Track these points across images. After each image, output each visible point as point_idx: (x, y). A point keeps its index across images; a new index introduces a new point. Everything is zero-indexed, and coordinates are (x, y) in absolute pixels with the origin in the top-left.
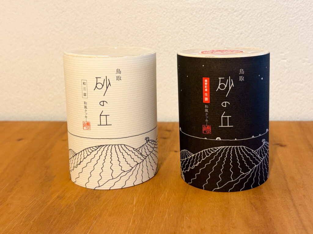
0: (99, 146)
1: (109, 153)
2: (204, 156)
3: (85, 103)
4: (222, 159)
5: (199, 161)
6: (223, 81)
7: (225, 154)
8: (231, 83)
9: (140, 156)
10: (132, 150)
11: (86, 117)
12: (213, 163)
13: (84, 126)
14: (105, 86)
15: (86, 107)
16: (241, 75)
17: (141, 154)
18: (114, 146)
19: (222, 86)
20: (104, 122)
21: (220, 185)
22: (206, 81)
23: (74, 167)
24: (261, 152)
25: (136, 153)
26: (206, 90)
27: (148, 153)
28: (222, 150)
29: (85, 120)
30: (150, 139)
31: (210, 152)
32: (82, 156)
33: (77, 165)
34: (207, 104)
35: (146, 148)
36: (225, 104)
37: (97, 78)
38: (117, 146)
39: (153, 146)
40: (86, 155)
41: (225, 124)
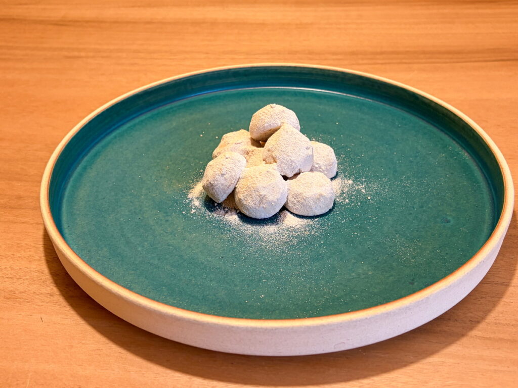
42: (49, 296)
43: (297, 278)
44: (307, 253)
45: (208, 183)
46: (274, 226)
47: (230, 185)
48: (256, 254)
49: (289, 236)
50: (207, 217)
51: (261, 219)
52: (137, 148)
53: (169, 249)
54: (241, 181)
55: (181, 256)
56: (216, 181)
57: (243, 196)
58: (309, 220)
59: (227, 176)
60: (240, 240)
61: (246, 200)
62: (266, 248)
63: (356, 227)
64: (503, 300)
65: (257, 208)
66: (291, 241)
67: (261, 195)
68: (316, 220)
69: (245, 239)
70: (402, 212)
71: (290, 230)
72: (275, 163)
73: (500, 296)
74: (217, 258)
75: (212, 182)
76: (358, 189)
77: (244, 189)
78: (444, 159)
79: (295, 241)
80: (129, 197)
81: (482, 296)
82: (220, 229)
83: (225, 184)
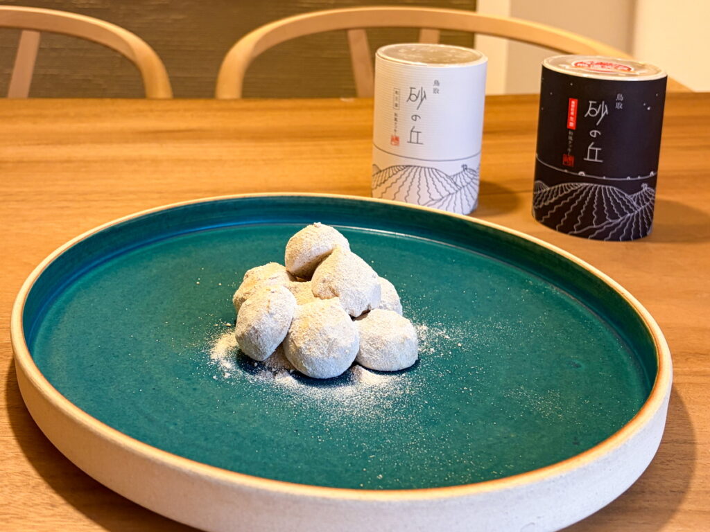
0: (407, 166)
1: (417, 176)
2: (562, 192)
3: (396, 115)
4: (585, 198)
5: (555, 197)
6: (593, 106)
7: (588, 192)
8: (605, 110)
9: (453, 185)
10: (445, 177)
11: (395, 131)
12: (573, 201)
13: (392, 140)
14: (419, 98)
15: (396, 119)
16: (619, 101)
17: (455, 183)
18: (423, 169)
19: (593, 112)
20: (414, 140)
21: (579, 228)
22: (573, 102)
23: (377, 185)
24: (638, 199)
25: (449, 181)
26: (572, 113)
27: (464, 184)
28: (585, 188)
29: (393, 133)
30: (468, 167)
31: (569, 188)
32: (387, 174)
33: (381, 183)
34: (572, 130)
35: (462, 177)
36: (594, 133)
37: (411, 88)
38: (427, 170)
39: (472, 176)
40: (391, 173)
41: (592, 156)
42: (50, 508)
43: (415, 449)
44: (413, 417)
45: (249, 328)
46: (350, 387)
47: (282, 329)
48: (342, 424)
49: (376, 397)
50: (251, 382)
51: (328, 379)
52: (114, 302)
53: (214, 424)
54: (296, 322)
55: (236, 433)
56: (263, 324)
57: (304, 343)
58: (394, 377)
59: (277, 316)
60: (310, 407)
61: (309, 349)
62: (353, 415)
63: (462, 381)
64: (698, 461)
65: (325, 359)
66: (383, 404)
67: (329, 339)
68: (404, 375)
69: (317, 405)
70: (511, 359)
71: (374, 390)
72: (336, 298)
73: (691, 457)
74: (289, 433)
75: (256, 327)
76: (439, 335)
77: (304, 333)
78: (530, 295)
79: (389, 404)
80: (127, 363)
81: (669, 458)
82: (276, 395)
83: (275, 328)
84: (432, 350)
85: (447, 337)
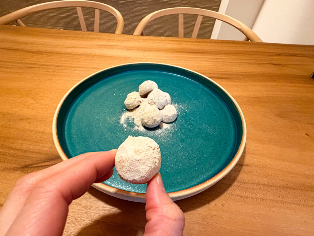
43: (180, 152)
44: (178, 139)
46: (160, 130)
49: (167, 133)
61: (148, 123)
62: (162, 141)
63: (189, 124)
67: (154, 119)
70: (199, 114)
71: (166, 130)
72: (155, 105)
77: (147, 118)
84: (180, 113)
85: (183, 108)
